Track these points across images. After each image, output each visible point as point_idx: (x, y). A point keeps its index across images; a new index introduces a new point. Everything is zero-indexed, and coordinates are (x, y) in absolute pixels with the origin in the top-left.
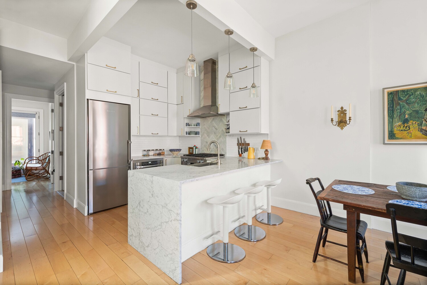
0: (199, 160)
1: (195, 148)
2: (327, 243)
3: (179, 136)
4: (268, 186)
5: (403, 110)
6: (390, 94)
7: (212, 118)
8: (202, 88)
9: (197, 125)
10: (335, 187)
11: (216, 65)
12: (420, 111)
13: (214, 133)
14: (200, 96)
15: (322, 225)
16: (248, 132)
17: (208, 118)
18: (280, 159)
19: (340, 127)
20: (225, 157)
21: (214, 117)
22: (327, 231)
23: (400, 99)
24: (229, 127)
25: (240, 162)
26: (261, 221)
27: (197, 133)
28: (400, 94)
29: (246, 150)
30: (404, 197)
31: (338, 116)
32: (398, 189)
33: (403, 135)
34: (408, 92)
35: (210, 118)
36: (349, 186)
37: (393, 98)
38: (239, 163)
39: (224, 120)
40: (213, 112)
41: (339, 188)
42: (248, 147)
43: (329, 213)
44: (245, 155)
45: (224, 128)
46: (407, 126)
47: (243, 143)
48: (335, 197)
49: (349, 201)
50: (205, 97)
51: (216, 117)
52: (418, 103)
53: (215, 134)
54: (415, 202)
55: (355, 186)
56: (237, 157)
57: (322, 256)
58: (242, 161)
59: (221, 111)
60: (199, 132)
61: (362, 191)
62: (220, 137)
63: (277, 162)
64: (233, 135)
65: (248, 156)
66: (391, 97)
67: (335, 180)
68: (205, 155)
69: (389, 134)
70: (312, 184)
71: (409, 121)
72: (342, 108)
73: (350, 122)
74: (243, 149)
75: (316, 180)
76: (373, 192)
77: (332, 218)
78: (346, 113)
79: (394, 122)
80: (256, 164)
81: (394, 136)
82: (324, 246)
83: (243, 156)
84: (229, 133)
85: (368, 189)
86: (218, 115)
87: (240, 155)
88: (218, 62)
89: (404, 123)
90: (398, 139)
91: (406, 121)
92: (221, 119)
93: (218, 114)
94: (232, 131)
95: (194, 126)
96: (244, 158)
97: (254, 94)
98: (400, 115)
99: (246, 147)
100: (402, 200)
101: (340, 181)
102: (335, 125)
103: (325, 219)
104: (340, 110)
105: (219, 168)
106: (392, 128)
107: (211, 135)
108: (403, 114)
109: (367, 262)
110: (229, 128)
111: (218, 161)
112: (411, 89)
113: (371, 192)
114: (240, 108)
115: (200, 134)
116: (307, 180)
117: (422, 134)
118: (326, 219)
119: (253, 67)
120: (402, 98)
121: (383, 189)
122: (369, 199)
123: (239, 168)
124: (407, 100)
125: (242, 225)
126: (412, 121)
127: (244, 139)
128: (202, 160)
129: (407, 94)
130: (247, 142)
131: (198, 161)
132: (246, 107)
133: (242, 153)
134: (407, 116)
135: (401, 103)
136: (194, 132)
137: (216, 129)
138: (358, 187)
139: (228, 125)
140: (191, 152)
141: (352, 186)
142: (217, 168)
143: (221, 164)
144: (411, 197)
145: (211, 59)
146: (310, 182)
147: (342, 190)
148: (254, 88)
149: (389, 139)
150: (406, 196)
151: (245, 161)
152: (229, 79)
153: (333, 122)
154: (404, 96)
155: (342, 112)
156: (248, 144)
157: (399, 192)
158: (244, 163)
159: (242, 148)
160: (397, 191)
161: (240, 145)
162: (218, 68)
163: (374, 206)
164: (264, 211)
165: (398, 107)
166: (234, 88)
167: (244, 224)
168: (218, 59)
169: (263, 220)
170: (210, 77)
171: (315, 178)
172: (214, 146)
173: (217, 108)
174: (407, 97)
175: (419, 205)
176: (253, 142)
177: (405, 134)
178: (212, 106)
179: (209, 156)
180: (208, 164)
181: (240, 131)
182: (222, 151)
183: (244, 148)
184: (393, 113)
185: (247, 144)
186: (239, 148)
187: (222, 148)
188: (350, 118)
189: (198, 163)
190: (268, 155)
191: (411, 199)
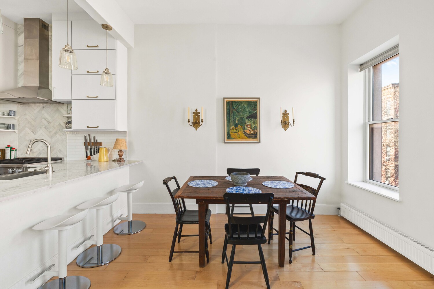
0: (12, 168)
1: (10, 150)
2: (182, 238)
4: (129, 191)
5: (235, 117)
6: (228, 103)
7: (41, 105)
8: (21, 58)
9: (9, 115)
10: (190, 184)
11: (48, 30)
12: (244, 119)
14: (16, 70)
15: (177, 222)
16: (99, 128)
17: (33, 105)
18: (139, 160)
19: (195, 128)
20: (65, 161)
21: (45, 105)
22: (181, 227)
23: (233, 108)
24: (71, 120)
25: (89, 167)
26: (120, 233)
27: (9, 127)
28: (233, 104)
29: (97, 151)
30: (235, 184)
31: (194, 118)
32: (232, 179)
33: (235, 136)
34: (238, 104)
35: (37, 105)
36: (200, 180)
37: (229, 106)
38: (87, 168)
39: (63, 110)
40: (43, 98)
41: (192, 184)
42: (101, 147)
43: (183, 209)
44: (95, 157)
45: (62, 121)
46: (237, 129)
47: (93, 141)
48: (189, 193)
49: (199, 195)
50: (25, 73)
51: (48, 105)
52: (243, 113)
53: (46, 129)
54: (241, 187)
55: (205, 180)
56: (83, 161)
57: (177, 252)
58: (92, 166)
59: (56, 97)
61: (210, 184)
62: (56, 133)
63: (136, 163)
64: (77, 132)
65: (100, 158)
66: (228, 105)
67: (191, 177)
68: (25, 160)
69: (227, 135)
70: (169, 183)
71: (238, 126)
72: (196, 110)
73: (202, 123)
74: (93, 150)
75: (172, 179)
76: (217, 184)
77: (186, 213)
78: (199, 115)
79: (230, 126)
80: (111, 167)
81: (230, 137)
82: (179, 242)
83: (93, 159)
84: (70, 128)
85: (213, 181)
86: (52, 102)
87: (88, 158)
88: (52, 27)
89: (235, 127)
90: (232, 139)
91: (236, 125)
92: (58, 109)
93: (51, 100)
94: (75, 126)
95: (4, 115)
96: (93, 161)
97: (107, 82)
98: (233, 120)
99: (97, 148)
100: (234, 187)
101: (194, 177)
102: (191, 125)
103: (179, 215)
104: (195, 112)
105: (51, 178)
106: (229, 130)
107: (39, 130)
108: (234, 120)
109: (211, 243)
110: (70, 122)
111: (47, 168)
112: (239, 102)
113: (215, 183)
114: (87, 97)
115: (16, 128)
116: (164, 181)
117: (245, 135)
118: (181, 215)
119: (107, 50)
120: (234, 107)
121: (223, 180)
122: (214, 190)
123: (87, 174)
124: (237, 109)
125: (89, 248)
126: (239, 126)
127: (94, 137)
128: (18, 168)
129: (237, 105)
130: (99, 141)
131: (11, 171)
132: (97, 97)
133: (91, 155)
134: (237, 122)
135: (234, 111)
136: (4, 124)
137: (49, 122)
138: (207, 181)
139: (69, 118)
141: (203, 180)
142: (47, 178)
143: (53, 171)
144: (239, 184)
145: (39, 19)
146: (166, 182)
147: (196, 186)
148: (107, 75)
149: (227, 139)
150: (236, 183)
151: (95, 164)
152: (67, 54)
153: (189, 122)
154: (235, 106)
155: (196, 114)
156: (101, 144)
157: (232, 181)
158: (95, 167)
159: (91, 149)
160: (231, 180)
161: (89, 145)
162: (52, 35)
163: (217, 196)
164: (123, 221)
165: (232, 114)
166: (76, 69)
167: (92, 246)
168: (51, 23)
169: (123, 230)
170: (38, 45)
171: (172, 177)
173: (51, 92)
174: (237, 106)
175: (243, 189)
176: (106, 141)
177: (236, 135)
178: (40, 88)
179: (33, 161)
180: (30, 174)
181: (88, 127)
182: (58, 153)
183: (94, 148)
184: (229, 118)
185: (98, 143)
186: (87, 149)
187: (59, 149)
188: (202, 119)
189: (10, 173)
190: (122, 156)
191: (238, 185)
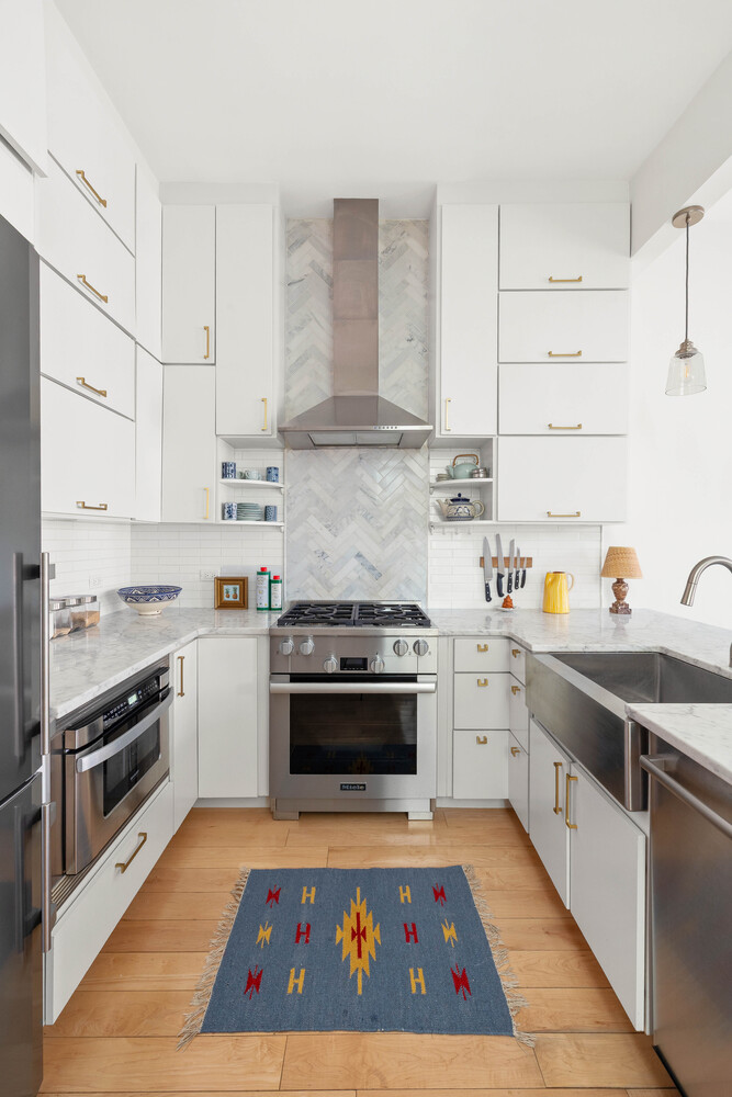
3: (135, 526)
7: (355, 452)
9: (267, 478)
13: (365, 516)
21: (363, 451)
27: (267, 514)
29: (518, 582)
35: (343, 451)
42: (529, 569)
53: (368, 520)
60: (275, 507)
74: (505, 581)
92: (403, 464)
95: (257, 479)
99: (517, 572)
107: (348, 523)
114: (550, 427)
115: (280, 517)
127: (512, 541)
130: (525, 554)
132: (578, 428)
136: (257, 506)
137: (376, 500)
140: (231, 599)
145: (377, 201)
156: (530, 562)
159: (500, 576)
161: (494, 565)
170: (374, 278)
172: (366, 572)
181: (548, 515)
182: (403, 587)
183: (510, 575)
185: (523, 559)
186: (487, 576)
190: (626, 598)
